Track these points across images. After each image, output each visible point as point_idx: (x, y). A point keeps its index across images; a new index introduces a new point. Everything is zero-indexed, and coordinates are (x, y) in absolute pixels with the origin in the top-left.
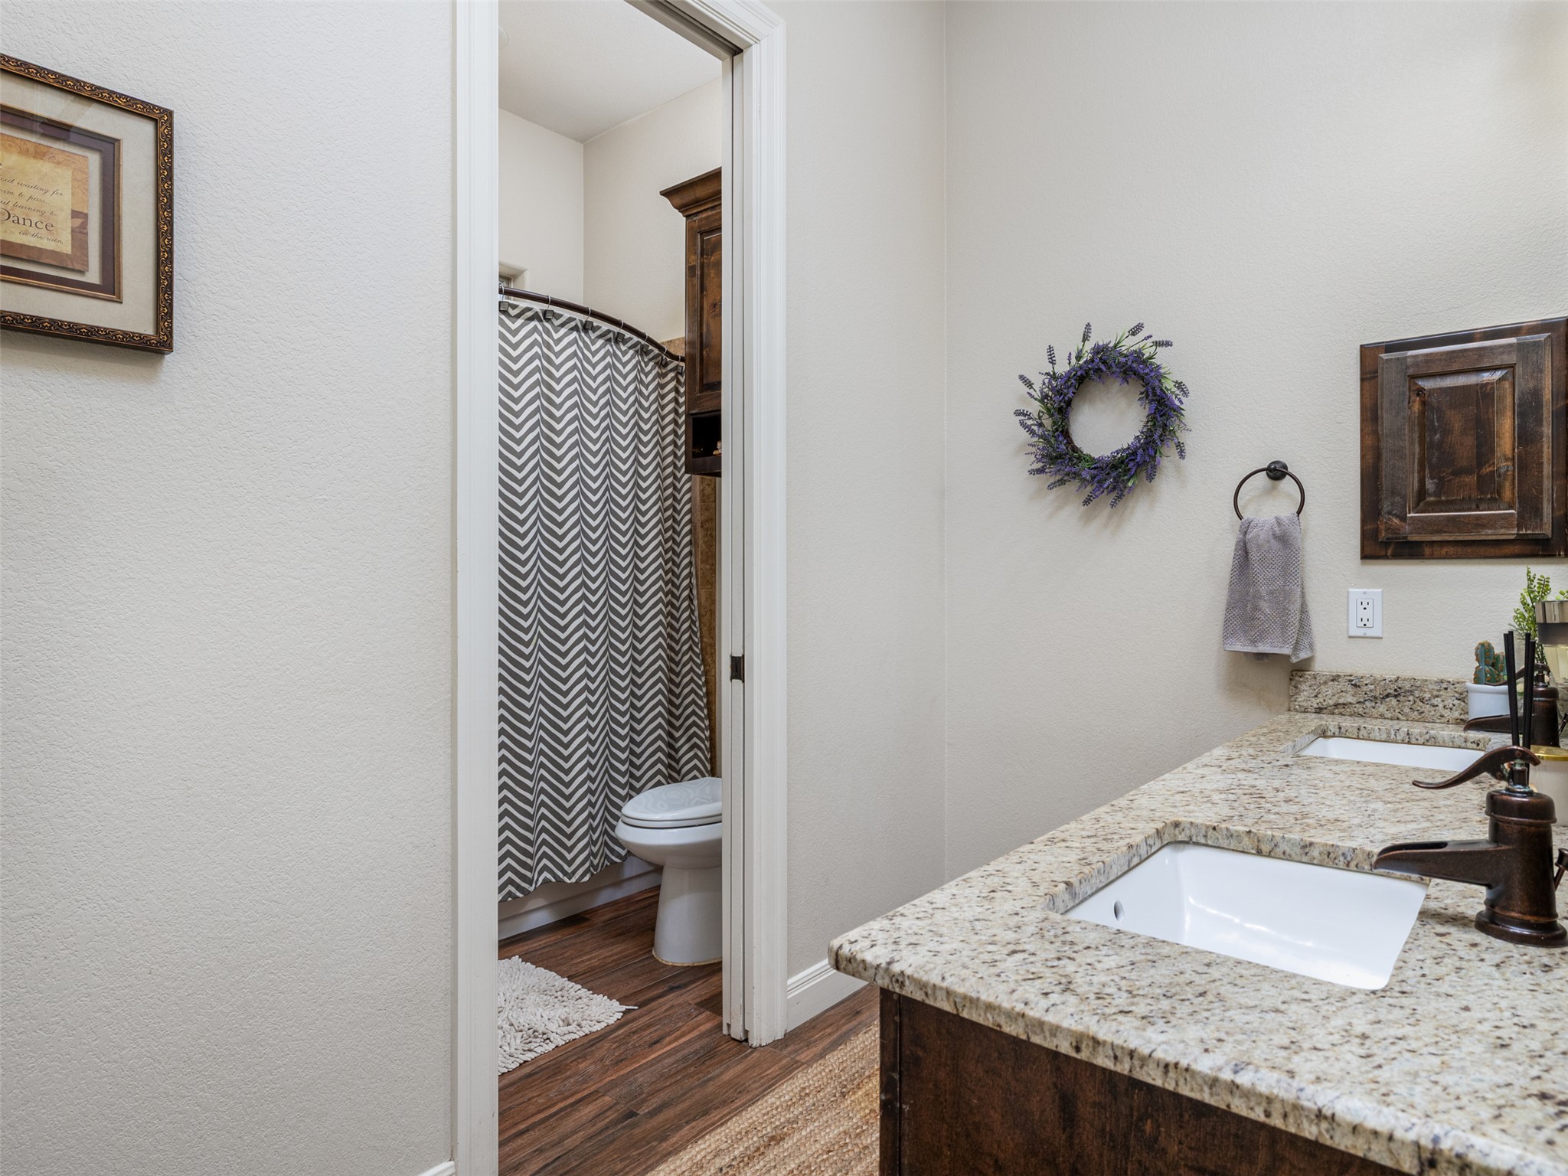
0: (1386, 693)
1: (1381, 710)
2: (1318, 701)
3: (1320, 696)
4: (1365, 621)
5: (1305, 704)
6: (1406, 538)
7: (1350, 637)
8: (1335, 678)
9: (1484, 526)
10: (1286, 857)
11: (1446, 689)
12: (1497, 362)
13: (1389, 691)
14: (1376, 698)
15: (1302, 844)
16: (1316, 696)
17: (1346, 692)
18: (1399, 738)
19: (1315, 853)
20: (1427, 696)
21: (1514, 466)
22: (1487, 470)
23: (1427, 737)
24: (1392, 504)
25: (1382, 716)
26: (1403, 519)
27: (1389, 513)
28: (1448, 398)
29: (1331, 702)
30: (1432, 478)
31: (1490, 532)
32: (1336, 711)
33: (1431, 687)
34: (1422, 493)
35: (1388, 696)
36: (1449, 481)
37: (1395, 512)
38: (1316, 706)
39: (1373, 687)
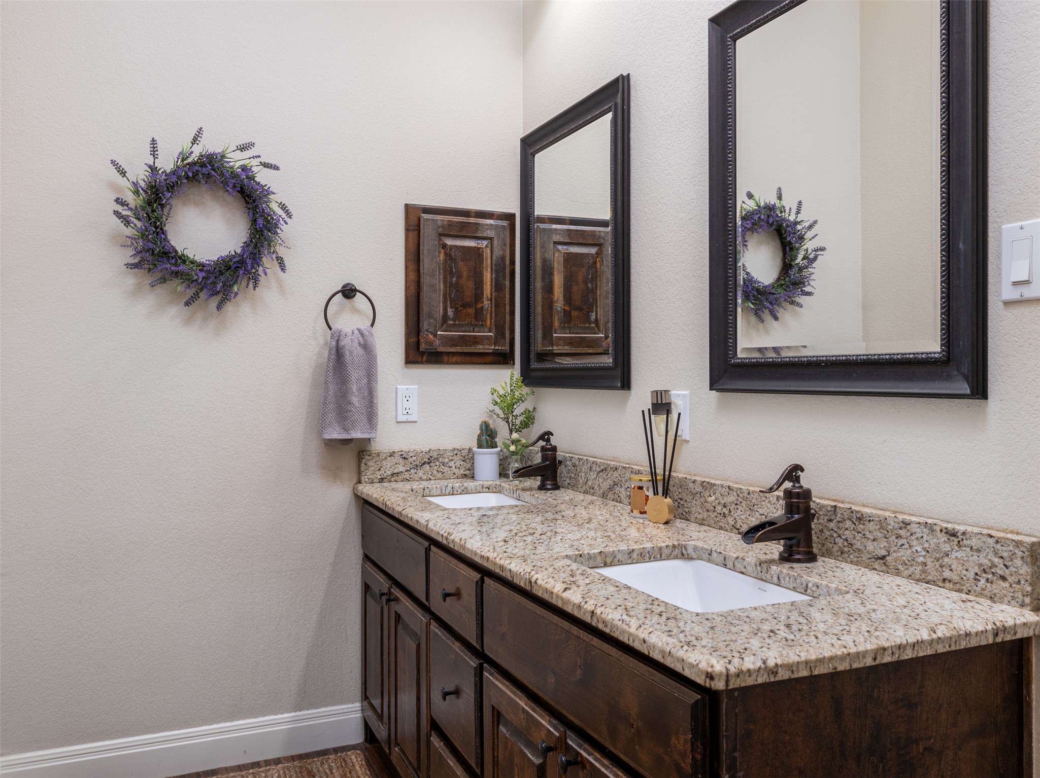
0: (423, 462)
1: (420, 474)
2: (380, 473)
3: (382, 469)
4: (408, 410)
5: (372, 477)
6: (436, 349)
7: (398, 422)
8: (392, 455)
9: (478, 343)
10: (620, 563)
11: (456, 454)
12: (485, 235)
13: (425, 460)
14: (417, 466)
15: (629, 552)
16: (379, 470)
17: (399, 464)
18: (447, 492)
19: (635, 555)
20: (446, 460)
21: (491, 304)
22: (479, 306)
23: (463, 488)
24: (429, 324)
25: (421, 479)
26: (435, 335)
27: (427, 331)
28: (460, 254)
29: (389, 473)
30: (451, 308)
31: (481, 347)
32: (393, 479)
33: (448, 454)
34: (445, 317)
35: (424, 464)
36: (461, 311)
37: (430, 330)
38: (379, 477)
39: (415, 458)
